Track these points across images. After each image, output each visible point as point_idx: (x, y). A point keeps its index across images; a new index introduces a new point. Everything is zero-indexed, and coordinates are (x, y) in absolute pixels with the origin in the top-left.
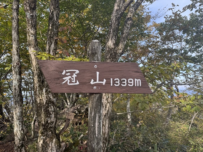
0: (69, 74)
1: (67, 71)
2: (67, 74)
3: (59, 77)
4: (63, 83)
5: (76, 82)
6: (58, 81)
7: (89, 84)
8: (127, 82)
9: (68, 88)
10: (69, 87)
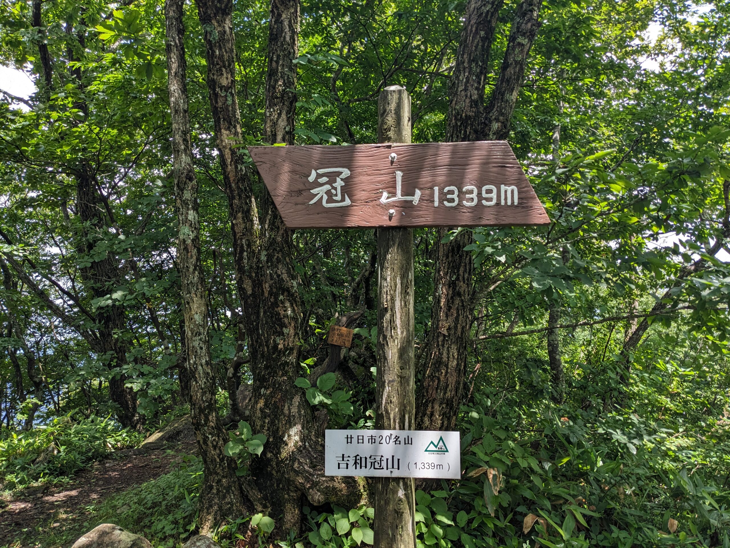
0: (325, 179)
1: (321, 171)
2: (320, 180)
3: (301, 187)
4: (312, 202)
5: (343, 200)
6: (300, 199)
7: (377, 202)
8: (479, 194)
9: (325, 215)
10: (327, 212)
